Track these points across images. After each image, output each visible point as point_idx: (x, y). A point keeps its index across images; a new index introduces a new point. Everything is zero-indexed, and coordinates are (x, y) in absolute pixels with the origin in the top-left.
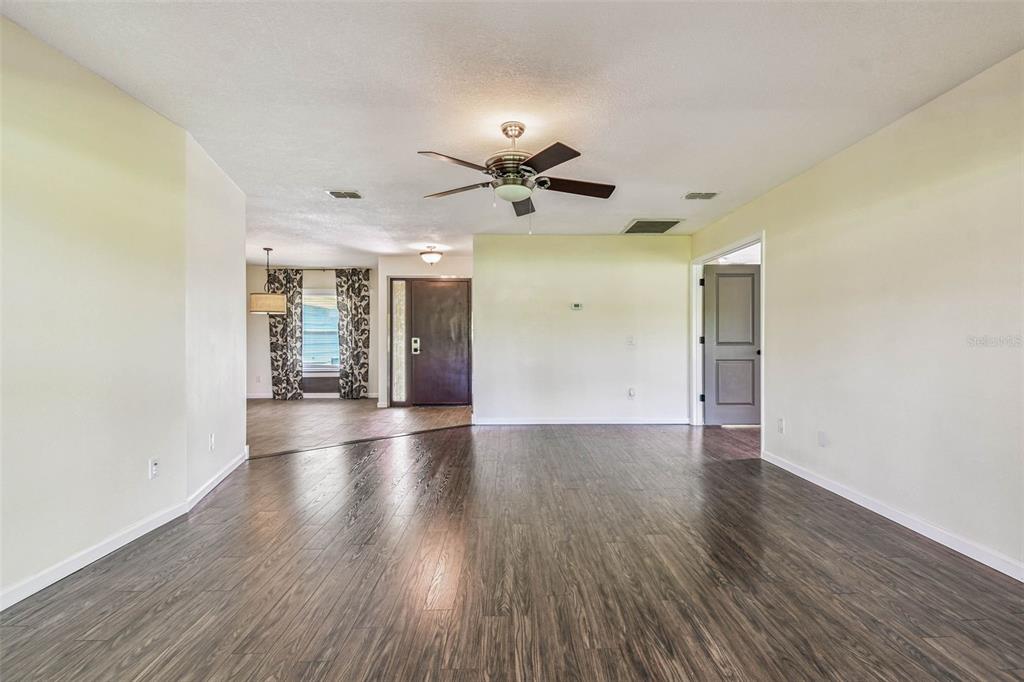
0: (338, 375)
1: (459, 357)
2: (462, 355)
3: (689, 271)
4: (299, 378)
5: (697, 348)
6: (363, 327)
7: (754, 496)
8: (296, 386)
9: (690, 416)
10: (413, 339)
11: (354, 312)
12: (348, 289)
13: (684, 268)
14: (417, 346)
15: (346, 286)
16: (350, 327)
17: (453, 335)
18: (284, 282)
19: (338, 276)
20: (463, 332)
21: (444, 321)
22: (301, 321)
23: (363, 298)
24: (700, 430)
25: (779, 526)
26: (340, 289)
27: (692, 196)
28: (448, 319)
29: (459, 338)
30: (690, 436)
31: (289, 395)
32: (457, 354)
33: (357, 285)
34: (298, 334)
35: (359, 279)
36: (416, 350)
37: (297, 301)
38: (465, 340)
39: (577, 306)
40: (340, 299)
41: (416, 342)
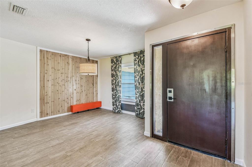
0: (134, 104)
4: (120, 104)
8: (119, 107)
10: (168, 89)
12: (138, 62)
14: (171, 95)
15: (138, 60)
16: (139, 81)
18: (116, 62)
19: (135, 56)
22: (121, 78)
26: (135, 62)
31: (117, 111)
34: (120, 84)
36: (170, 98)
37: (120, 69)
40: (135, 67)
41: (170, 92)
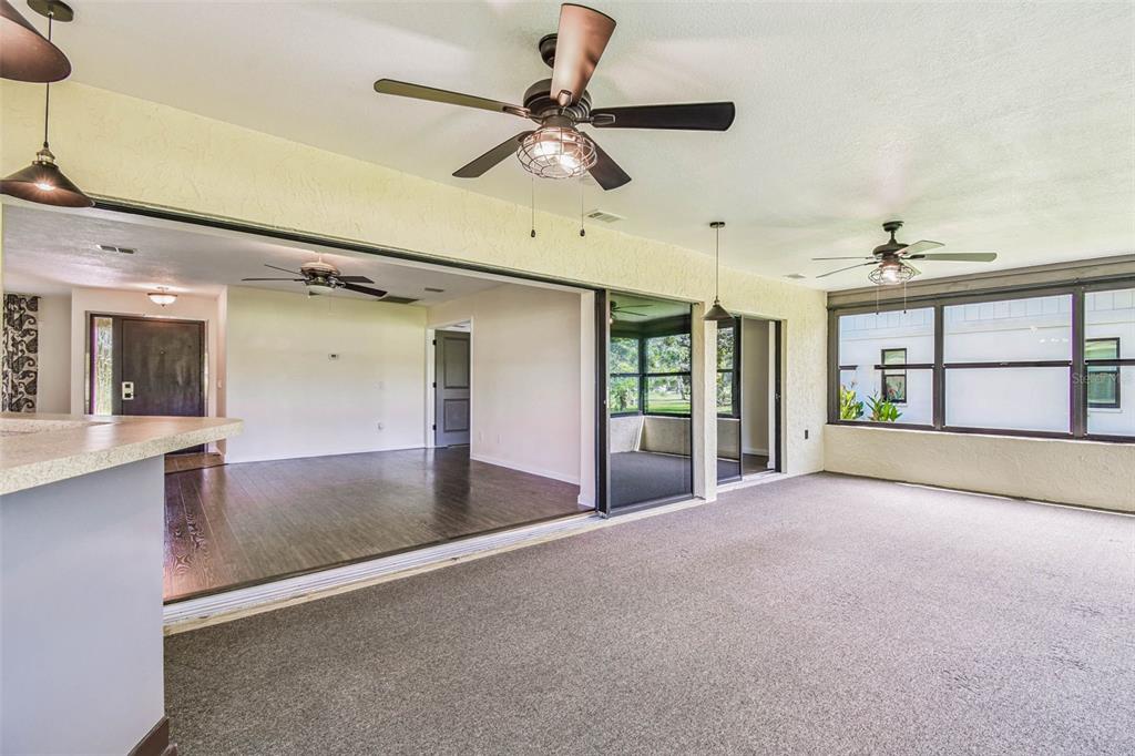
1: (189, 403)
2: (192, 399)
3: (426, 334)
5: (431, 390)
6: (26, 368)
7: (466, 472)
9: (425, 441)
10: (124, 384)
11: (11, 349)
13: (422, 330)
14: (130, 391)
17: (180, 380)
20: (193, 377)
21: (167, 364)
23: (27, 332)
24: (432, 452)
25: (477, 487)
27: (427, 289)
28: (174, 361)
29: (188, 382)
30: (425, 454)
32: (185, 398)
33: (16, 316)
35: (21, 309)
36: (128, 395)
38: (195, 384)
39: (333, 356)
41: (128, 386)
